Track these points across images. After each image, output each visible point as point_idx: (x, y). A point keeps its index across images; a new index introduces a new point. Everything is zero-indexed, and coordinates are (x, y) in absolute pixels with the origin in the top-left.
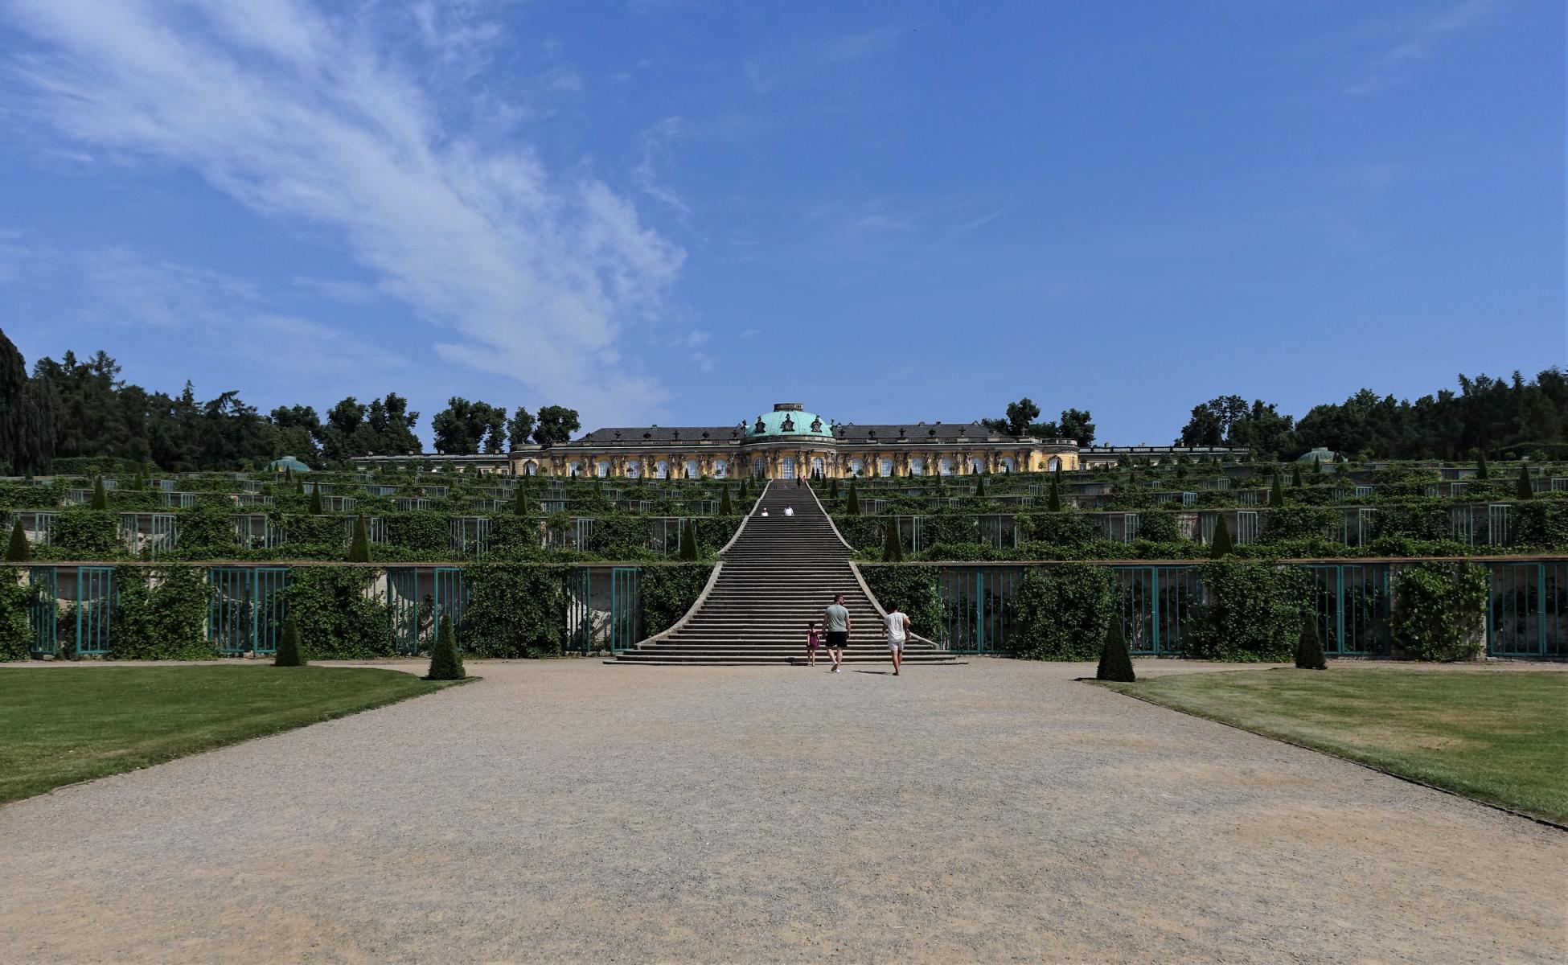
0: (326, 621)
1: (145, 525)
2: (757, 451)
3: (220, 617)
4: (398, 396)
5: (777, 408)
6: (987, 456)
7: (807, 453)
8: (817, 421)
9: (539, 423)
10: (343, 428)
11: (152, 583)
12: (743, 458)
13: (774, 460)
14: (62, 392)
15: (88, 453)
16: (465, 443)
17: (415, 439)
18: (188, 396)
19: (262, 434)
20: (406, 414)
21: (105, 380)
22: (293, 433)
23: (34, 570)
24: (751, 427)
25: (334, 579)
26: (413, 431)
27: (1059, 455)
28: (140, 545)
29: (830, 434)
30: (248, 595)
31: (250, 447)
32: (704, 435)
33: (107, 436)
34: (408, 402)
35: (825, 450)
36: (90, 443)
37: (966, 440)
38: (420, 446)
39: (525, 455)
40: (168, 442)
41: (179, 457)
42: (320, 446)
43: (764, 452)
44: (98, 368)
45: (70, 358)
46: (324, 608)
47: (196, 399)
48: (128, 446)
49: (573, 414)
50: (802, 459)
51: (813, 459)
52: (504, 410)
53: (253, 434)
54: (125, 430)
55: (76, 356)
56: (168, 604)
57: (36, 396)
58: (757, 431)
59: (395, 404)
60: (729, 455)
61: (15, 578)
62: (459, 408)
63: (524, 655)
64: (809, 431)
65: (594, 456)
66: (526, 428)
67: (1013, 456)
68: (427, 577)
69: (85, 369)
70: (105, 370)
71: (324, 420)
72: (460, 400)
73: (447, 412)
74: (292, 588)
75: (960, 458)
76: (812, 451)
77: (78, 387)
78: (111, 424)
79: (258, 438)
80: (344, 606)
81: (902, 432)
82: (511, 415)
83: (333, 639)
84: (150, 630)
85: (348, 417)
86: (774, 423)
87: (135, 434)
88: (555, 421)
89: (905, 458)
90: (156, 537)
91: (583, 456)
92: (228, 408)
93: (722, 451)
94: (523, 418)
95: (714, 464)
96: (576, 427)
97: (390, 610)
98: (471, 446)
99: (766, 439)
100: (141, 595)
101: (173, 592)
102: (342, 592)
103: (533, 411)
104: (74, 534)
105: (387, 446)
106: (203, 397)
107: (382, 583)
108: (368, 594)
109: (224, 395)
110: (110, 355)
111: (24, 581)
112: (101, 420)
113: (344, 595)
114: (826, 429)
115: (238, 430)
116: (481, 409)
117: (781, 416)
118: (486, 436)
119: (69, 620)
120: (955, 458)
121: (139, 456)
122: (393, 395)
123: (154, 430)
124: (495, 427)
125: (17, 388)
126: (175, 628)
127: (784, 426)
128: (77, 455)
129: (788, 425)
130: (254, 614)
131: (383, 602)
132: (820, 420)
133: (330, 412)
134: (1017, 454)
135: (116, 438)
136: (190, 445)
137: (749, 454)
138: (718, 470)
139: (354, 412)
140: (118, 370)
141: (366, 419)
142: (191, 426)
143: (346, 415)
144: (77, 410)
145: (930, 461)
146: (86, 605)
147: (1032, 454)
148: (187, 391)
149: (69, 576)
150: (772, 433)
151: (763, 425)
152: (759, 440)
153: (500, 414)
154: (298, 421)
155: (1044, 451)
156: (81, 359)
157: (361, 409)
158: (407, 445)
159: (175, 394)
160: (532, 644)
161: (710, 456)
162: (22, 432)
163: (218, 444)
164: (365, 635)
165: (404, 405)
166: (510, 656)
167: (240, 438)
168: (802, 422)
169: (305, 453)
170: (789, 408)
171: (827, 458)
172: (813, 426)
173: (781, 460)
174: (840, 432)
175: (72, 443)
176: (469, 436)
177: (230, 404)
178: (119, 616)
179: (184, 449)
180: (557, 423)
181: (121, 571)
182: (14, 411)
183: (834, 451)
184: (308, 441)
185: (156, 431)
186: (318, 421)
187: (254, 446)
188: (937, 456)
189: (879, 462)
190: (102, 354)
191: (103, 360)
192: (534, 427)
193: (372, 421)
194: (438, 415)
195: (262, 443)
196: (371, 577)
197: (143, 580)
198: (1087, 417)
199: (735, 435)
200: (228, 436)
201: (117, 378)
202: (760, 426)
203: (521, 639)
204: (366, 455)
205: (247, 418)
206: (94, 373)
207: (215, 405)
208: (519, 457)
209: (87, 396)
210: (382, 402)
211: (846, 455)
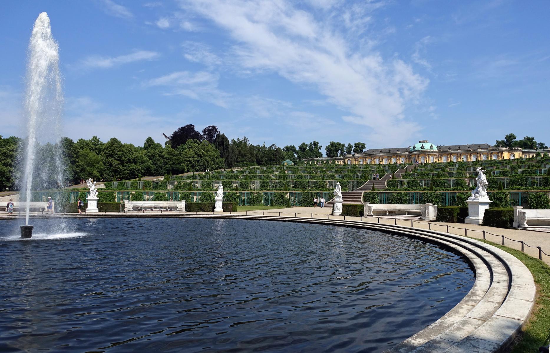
0: (280, 200)
1: (254, 183)
2: (413, 155)
3: (265, 199)
4: (316, 142)
5: (420, 142)
6: (488, 154)
7: (428, 155)
8: (432, 145)
9: (354, 147)
10: (302, 151)
11: (255, 195)
12: (409, 157)
13: (418, 157)
14: (237, 147)
15: (242, 162)
16: (334, 154)
17: (321, 153)
18: (264, 146)
19: (281, 154)
20: (319, 146)
21: (246, 143)
22: (289, 153)
23: (239, 193)
24: (412, 148)
25: (281, 194)
26: (320, 151)
27: (514, 153)
28: (253, 187)
29: (436, 149)
30: (269, 196)
31: (278, 158)
32: (398, 151)
33: (246, 157)
34: (319, 143)
35: (434, 154)
36: (242, 159)
37: (481, 149)
38: (322, 155)
39: (348, 158)
40: (259, 157)
41: (262, 161)
42: (296, 156)
43: (415, 155)
44: (244, 141)
45: (238, 139)
46: (280, 198)
47: (266, 146)
48: (251, 160)
49: (364, 145)
50: (427, 157)
51: (430, 156)
52: (345, 144)
53: (279, 154)
54: (250, 156)
55: (240, 139)
56: (257, 198)
57: (232, 149)
58: (413, 149)
59: (316, 144)
60: (405, 156)
61: (237, 194)
62: (333, 144)
63: (310, 206)
64: (429, 148)
65: (366, 158)
66: (350, 149)
67: (497, 153)
68: (295, 194)
69: (241, 142)
70: (246, 141)
71: (297, 149)
72: (333, 142)
73: (329, 146)
74: (275, 195)
75: (479, 155)
76: (430, 154)
77: (240, 146)
78: (247, 155)
79: (281, 155)
80: (282, 198)
81: (459, 148)
82: (346, 146)
83: (281, 203)
84: (255, 202)
85: (303, 148)
86: (418, 146)
87: (252, 157)
88: (359, 147)
89: (460, 155)
90: (256, 185)
91: (363, 157)
92: (274, 148)
93: (403, 155)
94: (350, 146)
95: (401, 159)
96: (365, 148)
97: (290, 199)
98: (336, 155)
99: (416, 151)
100: (254, 196)
101: (258, 196)
102: (282, 196)
103: (353, 144)
104: (243, 185)
105: (313, 156)
106: (267, 146)
107: (288, 194)
108: (286, 196)
109: (272, 145)
110: (247, 137)
111: (238, 194)
112: (245, 154)
113: (283, 196)
114: (435, 148)
115: (276, 153)
116: (339, 144)
117: (421, 144)
118: (340, 151)
119: (244, 200)
120: (477, 155)
121: (253, 162)
122: (315, 141)
123: (256, 155)
124: (342, 149)
125: (228, 148)
126: (258, 201)
127: (421, 147)
128: (240, 162)
129: (423, 147)
130: (269, 199)
131: (289, 198)
132: (433, 145)
133: (299, 147)
134: (498, 153)
135: (248, 158)
136: (265, 158)
137: (411, 155)
138: (402, 161)
139: (304, 147)
140: (248, 141)
141: (308, 148)
142: (265, 153)
143: (303, 147)
144: (240, 152)
145: (468, 156)
146: (246, 198)
147: (503, 153)
148: (264, 144)
149: (244, 193)
150: (418, 149)
151: (415, 147)
152: (414, 151)
153: (344, 145)
154: (291, 149)
155: (509, 152)
156: (241, 139)
157: (307, 146)
158: (318, 155)
159: (261, 145)
160: (311, 205)
161: (399, 156)
162: (229, 158)
163: (271, 158)
164: (286, 203)
165: (318, 144)
166: (308, 206)
167: (276, 155)
168: (427, 146)
169: (293, 159)
170: (424, 142)
171: (435, 156)
172: (430, 147)
173: (420, 157)
174: (439, 148)
175: (239, 159)
176: (335, 152)
177: (274, 147)
178: (251, 200)
179: (263, 159)
180: (359, 148)
181: (251, 193)
182: (227, 153)
183: (437, 154)
184: (293, 155)
185: (257, 155)
186: (296, 149)
187: (280, 157)
188: (471, 154)
189: (452, 157)
190: (245, 137)
191: (245, 139)
192: (353, 149)
193: (310, 149)
194: (327, 147)
195: (282, 156)
196: (286, 193)
197: (254, 194)
198: (533, 139)
199: (407, 150)
200: (273, 155)
201: (248, 143)
202: (414, 148)
203: (309, 204)
204: (307, 158)
205: (278, 150)
206: (243, 142)
207: (270, 147)
208: (346, 158)
209: (242, 148)
210: (312, 143)
211: (441, 155)
